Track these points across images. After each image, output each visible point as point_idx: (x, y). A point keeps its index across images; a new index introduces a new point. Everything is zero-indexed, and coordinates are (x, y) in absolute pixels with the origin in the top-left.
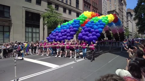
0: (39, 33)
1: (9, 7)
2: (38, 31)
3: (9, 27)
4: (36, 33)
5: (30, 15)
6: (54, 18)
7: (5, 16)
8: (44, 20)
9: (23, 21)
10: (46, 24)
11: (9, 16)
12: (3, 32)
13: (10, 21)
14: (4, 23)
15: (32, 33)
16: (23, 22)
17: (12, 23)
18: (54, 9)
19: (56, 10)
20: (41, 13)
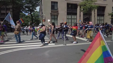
0: (76, 19)
1: (57, 2)
2: (75, 17)
3: (57, 16)
4: (74, 19)
5: (70, 6)
6: (90, 5)
7: (55, 8)
8: (80, 8)
9: (66, 11)
10: (82, 11)
11: (57, 9)
12: (54, 19)
13: (58, 11)
14: (55, 13)
15: (71, 19)
17: (59, 13)
20: (78, 3)
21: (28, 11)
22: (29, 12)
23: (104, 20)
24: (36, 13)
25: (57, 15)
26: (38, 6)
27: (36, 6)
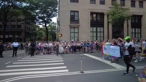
0: (103, 32)
1: (78, 11)
4: (100, 32)
6: (119, 14)
8: (108, 18)
10: (110, 22)
11: (78, 20)
12: (74, 33)
15: (97, 32)
16: (88, 23)
18: (119, 5)
19: (121, 5)
20: (105, 12)
21: (42, 22)
22: (44, 24)
23: (141, 33)
24: (53, 25)
25: (78, 28)
26: (55, 16)
27: (53, 17)
